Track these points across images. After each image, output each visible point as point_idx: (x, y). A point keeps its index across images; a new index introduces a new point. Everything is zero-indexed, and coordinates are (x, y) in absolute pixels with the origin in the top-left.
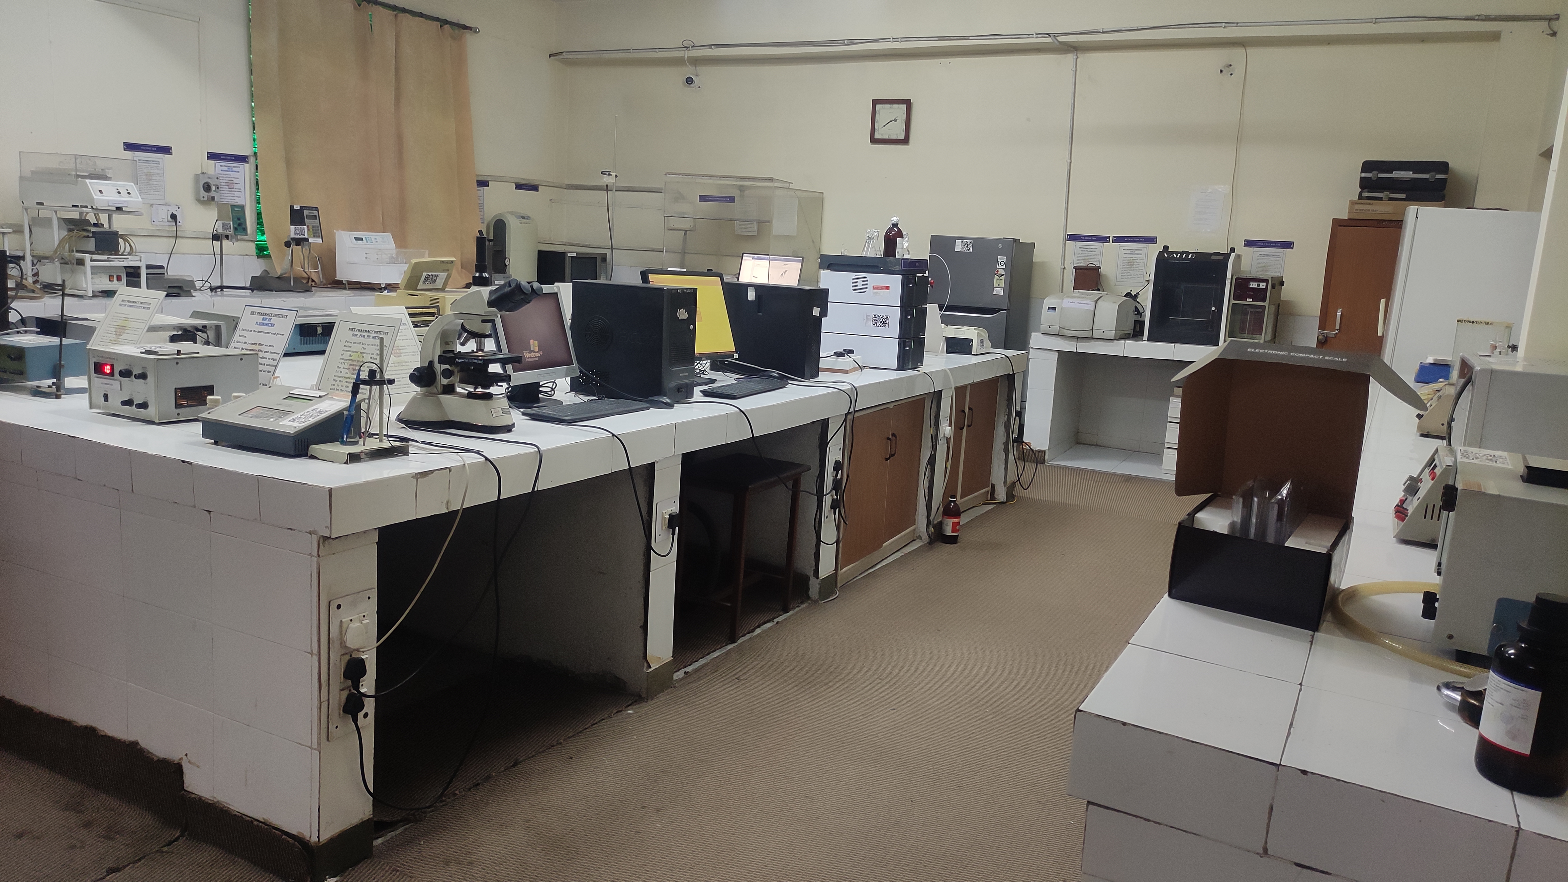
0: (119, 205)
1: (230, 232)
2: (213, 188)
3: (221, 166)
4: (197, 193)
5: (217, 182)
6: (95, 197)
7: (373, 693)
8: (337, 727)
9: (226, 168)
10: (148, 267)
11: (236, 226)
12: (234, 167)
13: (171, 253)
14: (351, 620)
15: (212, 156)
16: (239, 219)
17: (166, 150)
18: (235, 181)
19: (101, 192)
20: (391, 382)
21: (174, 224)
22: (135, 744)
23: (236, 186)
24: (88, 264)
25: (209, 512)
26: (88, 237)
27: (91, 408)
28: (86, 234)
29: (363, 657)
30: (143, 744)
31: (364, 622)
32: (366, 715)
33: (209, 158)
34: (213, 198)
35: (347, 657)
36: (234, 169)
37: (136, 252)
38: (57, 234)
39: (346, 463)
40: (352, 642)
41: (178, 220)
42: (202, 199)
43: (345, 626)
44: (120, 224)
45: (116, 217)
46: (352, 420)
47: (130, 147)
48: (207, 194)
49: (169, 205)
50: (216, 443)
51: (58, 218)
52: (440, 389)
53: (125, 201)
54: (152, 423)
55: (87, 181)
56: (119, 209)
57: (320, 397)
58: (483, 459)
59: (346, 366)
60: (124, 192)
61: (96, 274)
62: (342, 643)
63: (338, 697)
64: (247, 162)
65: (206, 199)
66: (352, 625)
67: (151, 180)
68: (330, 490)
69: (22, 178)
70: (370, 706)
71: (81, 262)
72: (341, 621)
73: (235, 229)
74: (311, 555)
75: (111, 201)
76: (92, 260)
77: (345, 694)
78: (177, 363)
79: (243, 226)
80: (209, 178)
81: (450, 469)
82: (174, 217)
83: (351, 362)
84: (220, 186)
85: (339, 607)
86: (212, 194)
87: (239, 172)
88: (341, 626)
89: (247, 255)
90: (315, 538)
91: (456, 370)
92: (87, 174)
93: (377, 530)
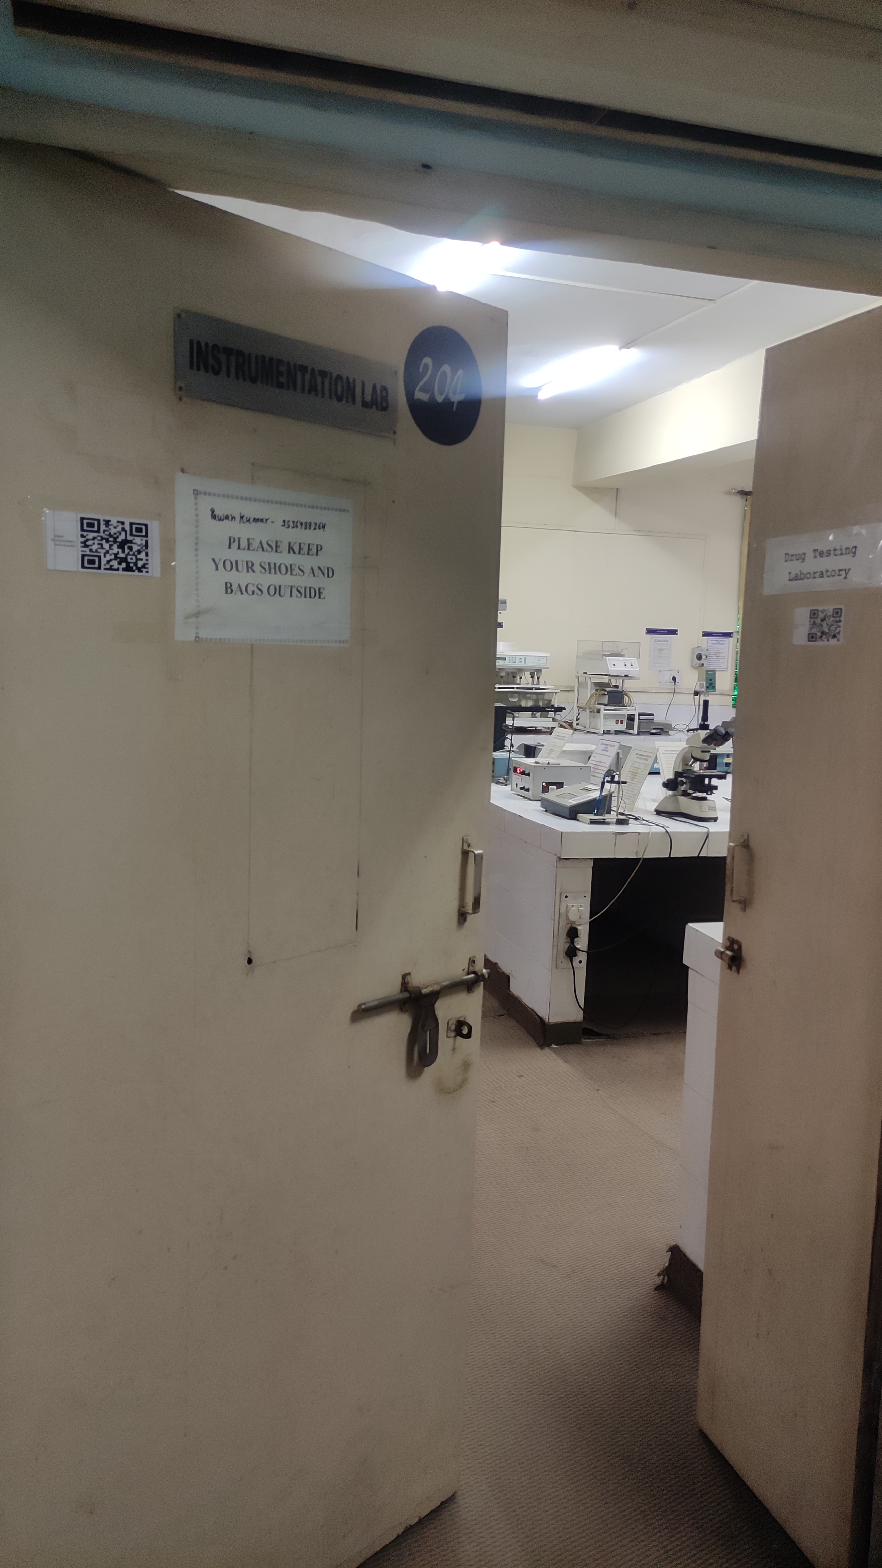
0: (626, 674)
1: (704, 689)
2: (704, 657)
3: (712, 641)
4: (692, 661)
5: (707, 653)
6: (610, 669)
7: (586, 949)
8: (562, 962)
9: (715, 642)
10: (640, 715)
11: (708, 685)
12: (721, 641)
13: (670, 705)
14: (573, 906)
15: (706, 634)
16: (711, 680)
17: (674, 632)
18: (721, 651)
19: (614, 665)
20: (625, 783)
21: (674, 684)
22: (496, 964)
23: (722, 655)
24: (602, 712)
25: (526, 842)
26: (604, 694)
27: (511, 791)
28: (604, 692)
29: (579, 928)
30: (499, 965)
31: (580, 909)
32: (580, 962)
33: (703, 636)
34: (703, 665)
35: (569, 926)
36: (721, 643)
37: (633, 704)
38: (589, 691)
39: (589, 824)
40: (573, 917)
41: (677, 681)
42: (695, 665)
43: (569, 908)
44: (628, 685)
45: (626, 681)
46: (600, 802)
47: (650, 631)
48: (699, 662)
49: (672, 671)
50: (546, 811)
51: (591, 682)
52: (680, 793)
53: (628, 671)
54: (530, 799)
55: (607, 658)
56: (626, 676)
57: (596, 790)
58: (665, 831)
59: (630, 776)
60: (628, 664)
61: (608, 719)
62: (567, 916)
63: (563, 945)
64: (732, 637)
65: (697, 665)
66: (572, 908)
67: (661, 653)
68: (562, 833)
69: (578, 657)
70: (582, 957)
71: (599, 711)
72: (567, 905)
73: (707, 687)
74: (554, 866)
75: (620, 670)
76: (605, 710)
77: (567, 945)
78: (545, 769)
79: (714, 685)
80: (701, 650)
81: (639, 833)
82: (674, 679)
83: (632, 773)
84: (708, 656)
85: (566, 897)
86: (702, 661)
87: (724, 644)
88: (567, 908)
89: (725, 706)
90: (556, 857)
91: (687, 781)
92: (609, 653)
93: (593, 860)
